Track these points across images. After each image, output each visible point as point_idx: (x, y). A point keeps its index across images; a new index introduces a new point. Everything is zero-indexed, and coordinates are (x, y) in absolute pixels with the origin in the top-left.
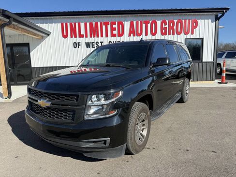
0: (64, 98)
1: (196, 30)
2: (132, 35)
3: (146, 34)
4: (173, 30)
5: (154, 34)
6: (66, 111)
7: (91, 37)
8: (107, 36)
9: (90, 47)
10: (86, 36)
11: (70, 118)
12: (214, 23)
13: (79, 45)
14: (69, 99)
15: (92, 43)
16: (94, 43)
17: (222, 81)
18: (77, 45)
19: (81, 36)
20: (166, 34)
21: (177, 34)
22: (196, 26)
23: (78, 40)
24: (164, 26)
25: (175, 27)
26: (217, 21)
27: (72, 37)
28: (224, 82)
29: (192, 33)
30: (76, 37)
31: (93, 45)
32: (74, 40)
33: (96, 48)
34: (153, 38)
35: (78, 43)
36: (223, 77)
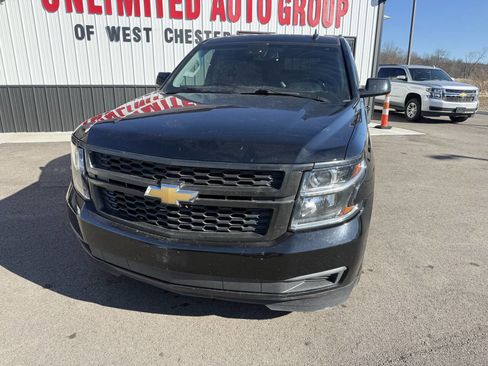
0: (236, 179)
1: (345, 19)
2: (218, 17)
3: (249, 19)
4: (302, 14)
5: (264, 20)
6: (239, 212)
7: (120, 13)
8: (160, 14)
9: (118, 39)
10: (109, 12)
11: (250, 228)
12: (377, 7)
13: (90, 33)
14: (251, 183)
15: (125, 29)
16: (128, 29)
17: (383, 123)
18: (83, 33)
19: (95, 10)
20: (288, 23)
21: (310, 25)
22: (345, 11)
23: (86, 18)
24: (284, 5)
25: (306, 9)
26: (382, 4)
27: (69, 10)
28: (386, 126)
29: (337, 25)
30: (80, 10)
31: (125, 35)
32: (76, 18)
33: (196, 45)
34: (263, 29)
35: (89, 27)
36: (385, 116)
